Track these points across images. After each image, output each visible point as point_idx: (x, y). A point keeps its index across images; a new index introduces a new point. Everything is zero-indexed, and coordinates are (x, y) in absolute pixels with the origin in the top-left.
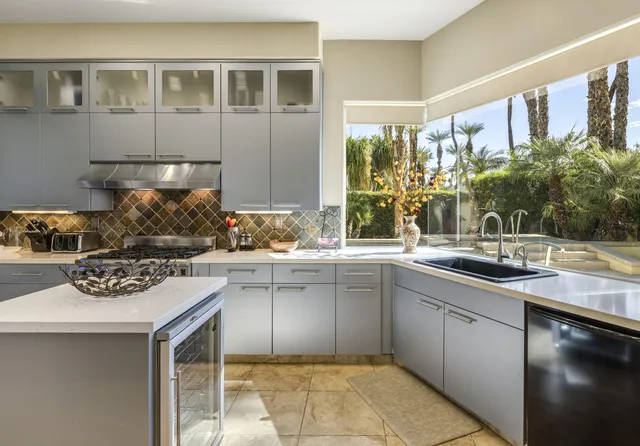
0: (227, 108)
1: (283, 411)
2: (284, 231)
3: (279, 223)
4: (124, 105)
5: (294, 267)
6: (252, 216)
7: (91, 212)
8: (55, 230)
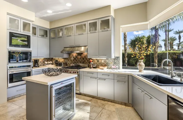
0: (89, 32)
1: (94, 112)
2: (104, 64)
3: (103, 61)
4: (70, 35)
5: (103, 74)
6: (96, 59)
7: (65, 58)
8: (59, 62)
